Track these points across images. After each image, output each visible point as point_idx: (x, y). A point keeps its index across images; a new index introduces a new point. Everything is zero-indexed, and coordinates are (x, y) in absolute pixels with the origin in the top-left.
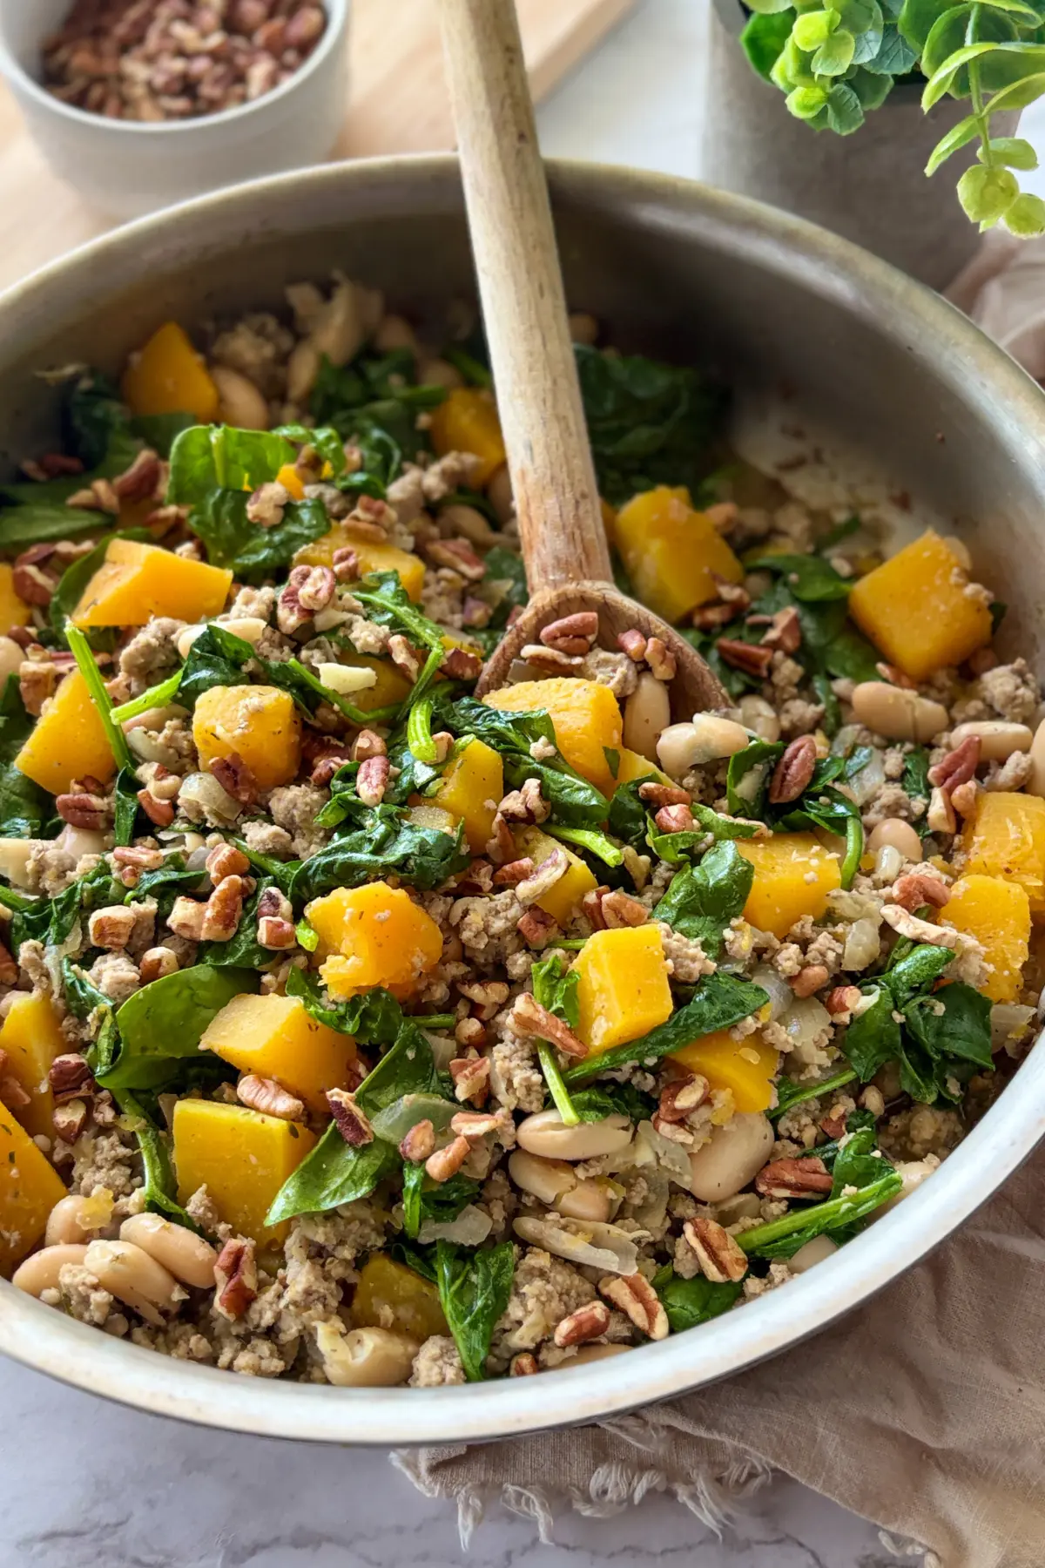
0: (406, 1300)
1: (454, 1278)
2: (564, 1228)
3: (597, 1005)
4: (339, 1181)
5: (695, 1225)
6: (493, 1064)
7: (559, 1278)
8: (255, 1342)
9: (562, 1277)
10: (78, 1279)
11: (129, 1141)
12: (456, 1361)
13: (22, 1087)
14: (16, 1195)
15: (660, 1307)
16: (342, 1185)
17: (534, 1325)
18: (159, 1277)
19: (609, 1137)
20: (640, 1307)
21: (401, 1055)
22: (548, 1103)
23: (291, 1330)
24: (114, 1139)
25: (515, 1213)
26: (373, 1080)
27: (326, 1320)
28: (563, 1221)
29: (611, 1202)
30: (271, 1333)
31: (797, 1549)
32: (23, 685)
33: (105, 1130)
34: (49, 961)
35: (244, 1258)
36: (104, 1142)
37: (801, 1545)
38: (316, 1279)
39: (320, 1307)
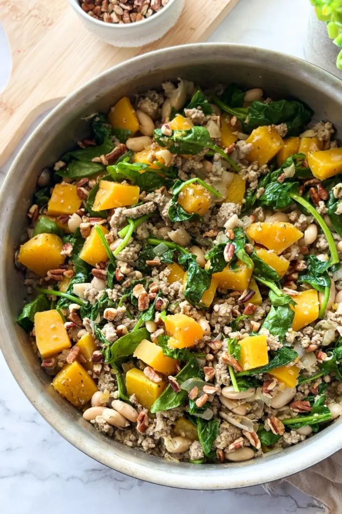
0: (188, 431)
1: (202, 429)
2: (233, 417)
3: (246, 359)
4: (172, 401)
5: (271, 420)
6: (216, 372)
7: (231, 431)
8: (147, 438)
9: (232, 431)
10: (100, 422)
11: (113, 376)
12: (202, 450)
13: (84, 357)
14: (83, 391)
15: (259, 441)
16: (172, 403)
17: (223, 444)
18: (122, 420)
19: (249, 394)
20: (253, 440)
21: (189, 366)
22: (231, 384)
23: (157, 437)
24: (110, 375)
25: (220, 410)
26: (182, 372)
27: (166, 437)
28: (233, 415)
29: (247, 410)
30: (152, 437)
31: (290, 499)
32: (81, 231)
33: (107, 372)
34: (91, 325)
35: (145, 418)
36: (107, 376)
37: (292, 498)
38: (165, 426)
39: (165, 433)
